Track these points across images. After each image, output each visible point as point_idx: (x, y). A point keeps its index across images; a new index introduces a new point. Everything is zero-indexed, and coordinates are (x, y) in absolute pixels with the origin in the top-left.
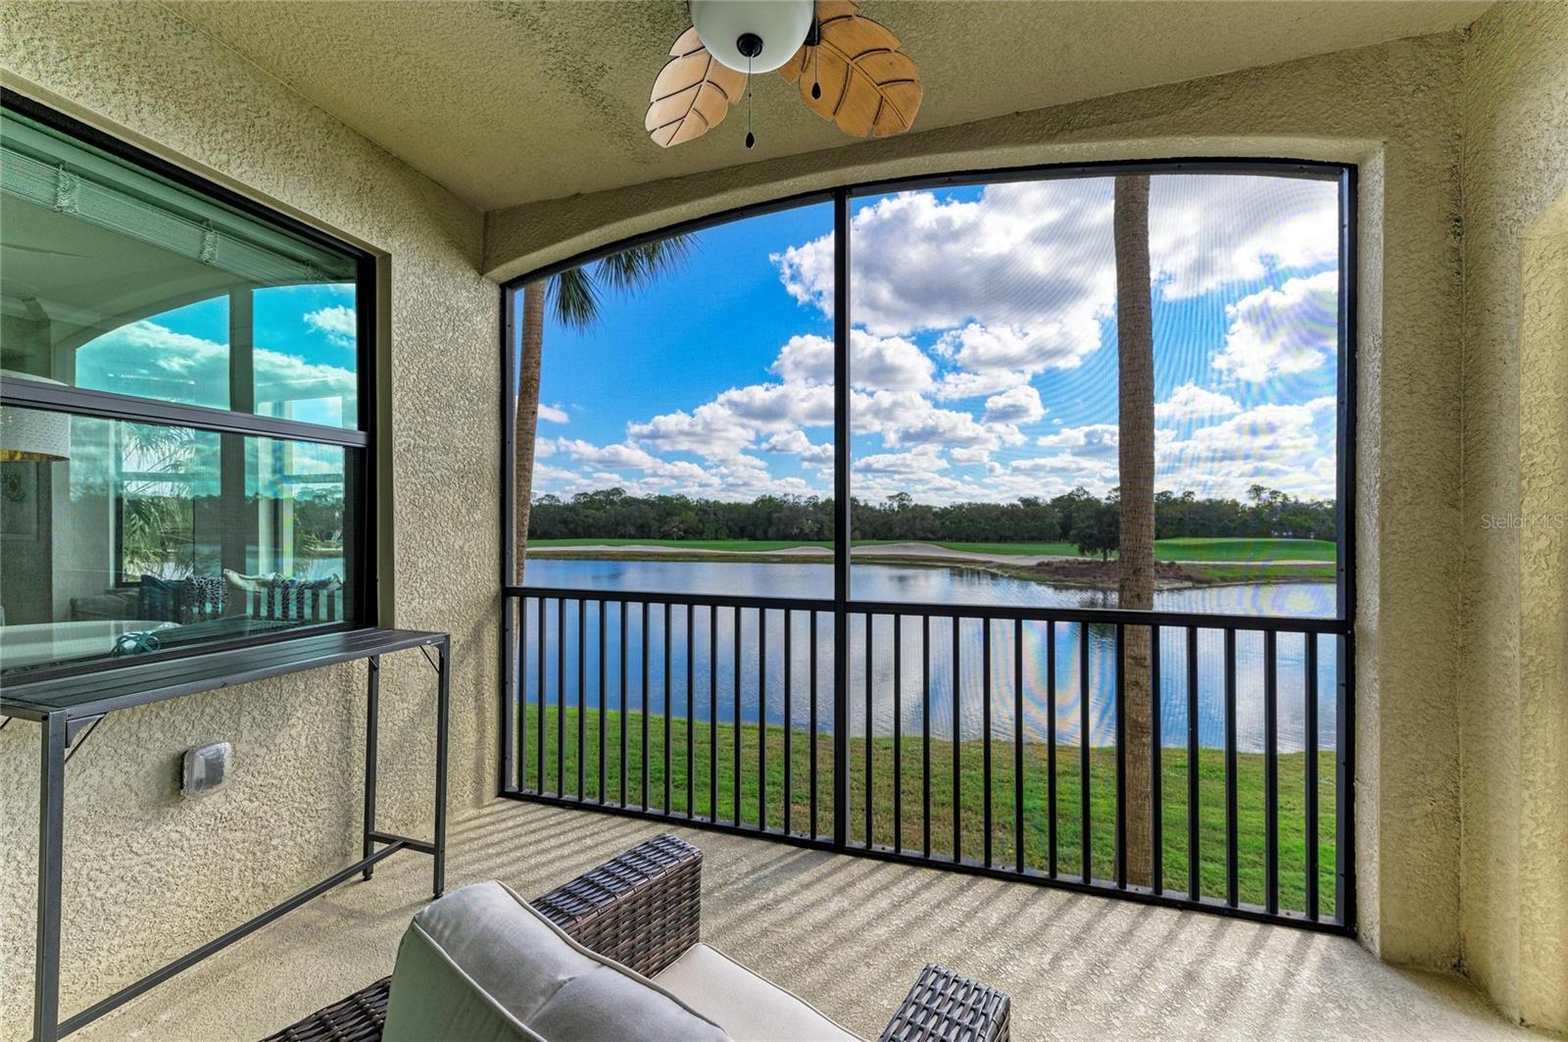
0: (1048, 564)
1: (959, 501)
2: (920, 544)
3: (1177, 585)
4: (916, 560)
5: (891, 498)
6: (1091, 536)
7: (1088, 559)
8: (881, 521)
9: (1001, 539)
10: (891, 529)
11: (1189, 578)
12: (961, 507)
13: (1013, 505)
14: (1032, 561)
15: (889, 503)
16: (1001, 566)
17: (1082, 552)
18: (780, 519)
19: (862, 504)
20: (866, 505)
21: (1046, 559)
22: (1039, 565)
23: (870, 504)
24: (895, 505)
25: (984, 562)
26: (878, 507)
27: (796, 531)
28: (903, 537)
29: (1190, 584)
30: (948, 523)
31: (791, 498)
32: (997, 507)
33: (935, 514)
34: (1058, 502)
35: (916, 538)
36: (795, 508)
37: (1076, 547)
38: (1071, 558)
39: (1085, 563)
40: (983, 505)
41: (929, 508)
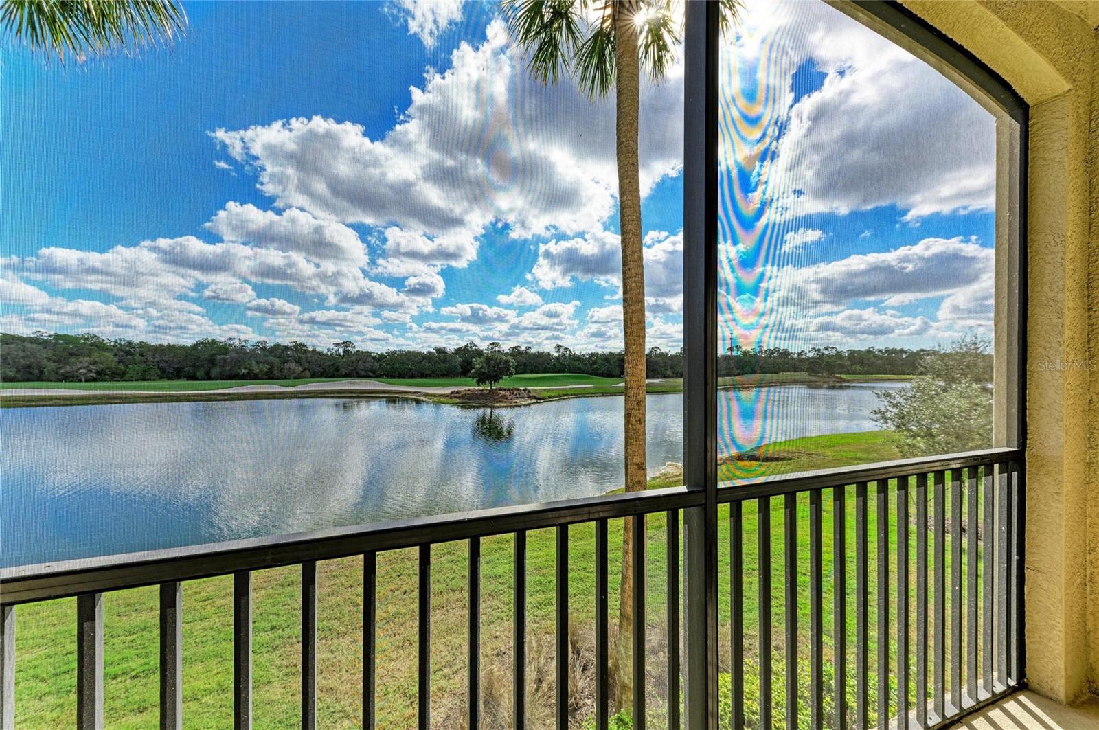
0: (457, 393)
1: (392, 349)
2: (364, 381)
3: (529, 402)
4: (360, 393)
5: (337, 345)
6: (484, 373)
7: (481, 388)
8: (328, 363)
9: (423, 376)
10: (337, 370)
11: (534, 397)
12: (394, 353)
13: (430, 353)
14: (447, 391)
15: (335, 348)
16: (426, 395)
17: (478, 384)
18: (225, 360)
19: (310, 349)
20: (314, 351)
21: (456, 389)
22: (452, 393)
23: (318, 349)
24: (341, 350)
25: (414, 393)
26: (325, 352)
27: (244, 371)
28: (348, 375)
29: (534, 401)
30: (384, 365)
31: (237, 343)
32: (419, 353)
33: (374, 358)
34: (458, 351)
35: (359, 376)
36: (241, 351)
37: (475, 380)
38: (471, 388)
39: (480, 390)
40: (409, 352)
41: (369, 354)
